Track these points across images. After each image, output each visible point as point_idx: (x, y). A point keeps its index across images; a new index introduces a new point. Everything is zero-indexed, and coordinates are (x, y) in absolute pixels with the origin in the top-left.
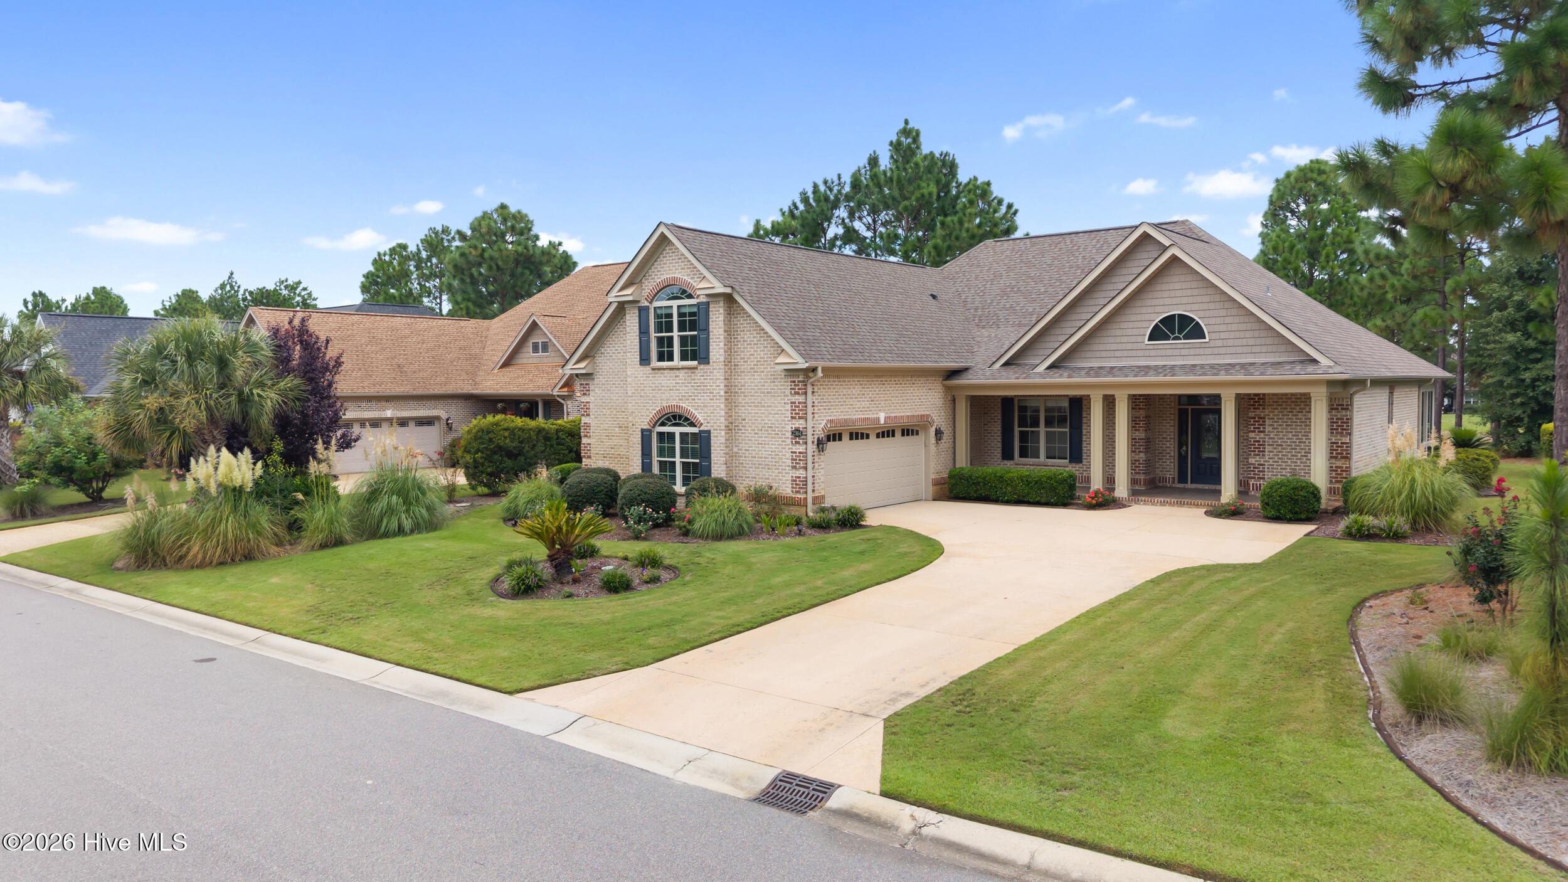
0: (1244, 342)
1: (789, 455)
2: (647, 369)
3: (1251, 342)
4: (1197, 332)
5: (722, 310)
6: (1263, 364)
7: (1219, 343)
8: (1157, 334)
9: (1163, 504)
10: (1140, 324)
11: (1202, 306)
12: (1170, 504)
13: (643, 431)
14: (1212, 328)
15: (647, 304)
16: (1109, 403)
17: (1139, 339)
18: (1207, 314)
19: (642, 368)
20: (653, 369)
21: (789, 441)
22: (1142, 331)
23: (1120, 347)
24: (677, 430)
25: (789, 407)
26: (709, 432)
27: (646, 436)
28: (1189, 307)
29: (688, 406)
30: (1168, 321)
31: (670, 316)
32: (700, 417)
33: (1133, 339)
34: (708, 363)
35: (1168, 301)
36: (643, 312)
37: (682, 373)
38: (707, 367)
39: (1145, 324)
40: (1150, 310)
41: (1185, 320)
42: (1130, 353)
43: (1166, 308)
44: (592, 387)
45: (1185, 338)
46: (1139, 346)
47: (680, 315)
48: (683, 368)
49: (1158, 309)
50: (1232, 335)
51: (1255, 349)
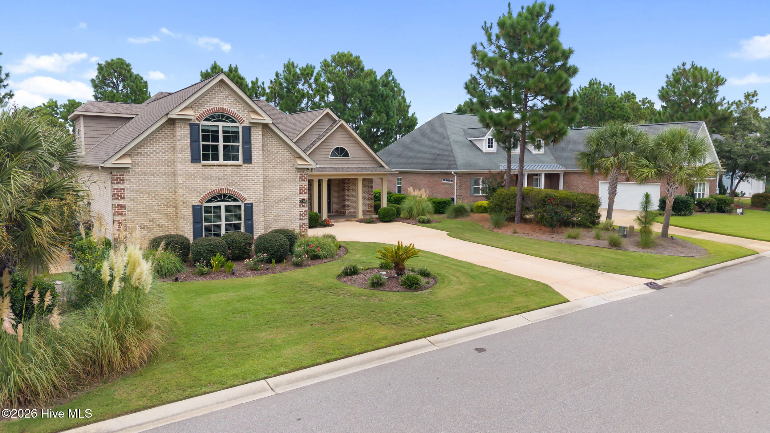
0: (361, 159)
1: (298, 213)
2: (198, 165)
3: (363, 159)
4: (346, 155)
5: (260, 133)
6: (369, 167)
7: (354, 159)
8: (333, 154)
9: (340, 222)
10: (327, 150)
11: (349, 145)
12: (343, 221)
13: (194, 207)
14: (352, 153)
15: (197, 122)
16: (320, 181)
17: (327, 156)
18: (350, 148)
19: (192, 164)
20: (203, 166)
21: (298, 206)
22: (327, 153)
23: (320, 159)
24: (223, 205)
25: (298, 188)
26: (252, 204)
27: (196, 210)
28: (344, 144)
29: (233, 189)
30: (337, 149)
31: (217, 132)
32: (245, 195)
33: (325, 156)
34: (251, 163)
35: (337, 141)
36: (194, 128)
37: (229, 169)
38: (251, 165)
39: (329, 150)
40: (331, 144)
41: (343, 150)
42: (324, 162)
43: (336, 144)
45: (343, 156)
46: (327, 159)
47: (224, 132)
48: (230, 166)
49: (334, 144)
50: (357, 156)
51: (365, 162)
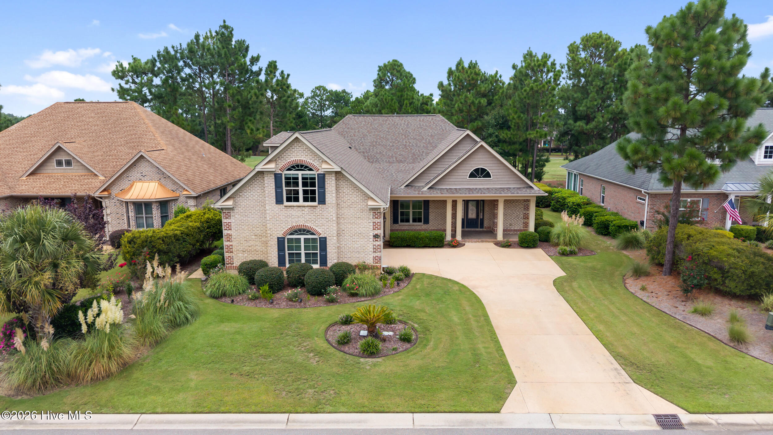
0: (506, 179)
1: (372, 246)
2: (281, 206)
3: (508, 179)
4: (488, 175)
5: (334, 178)
6: (514, 188)
7: (496, 180)
8: (472, 175)
9: (475, 242)
10: (465, 171)
11: (490, 165)
12: (479, 242)
13: (278, 238)
14: (494, 174)
15: (280, 172)
16: (455, 203)
17: (465, 177)
18: (492, 168)
19: (277, 205)
20: (285, 206)
21: (372, 240)
22: (466, 174)
23: (457, 180)
24: (302, 237)
25: (372, 224)
26: (326, 238)
27: (281, 242)
28: (485, 165)
29: (310, 225)
30: (477, 170)
31: (297, 178)
32: (320, 231)
33: (462, 177)
34: (325, 204)
35: (477, 162)
36: (277, 177)
37: (306, 209)
38: (325, 206)
39: (467, 171)
40: (469, 166)
41: (483, 170)
42: (461, 183)
43: (476, 165)
44: (232, 214)
45: (483, 177)
46: (465, 180)
47: (303, 179)
48: (307, 206)
49: (473, 166)
50: (501, 177)
51: (509, 182)
